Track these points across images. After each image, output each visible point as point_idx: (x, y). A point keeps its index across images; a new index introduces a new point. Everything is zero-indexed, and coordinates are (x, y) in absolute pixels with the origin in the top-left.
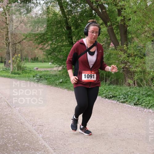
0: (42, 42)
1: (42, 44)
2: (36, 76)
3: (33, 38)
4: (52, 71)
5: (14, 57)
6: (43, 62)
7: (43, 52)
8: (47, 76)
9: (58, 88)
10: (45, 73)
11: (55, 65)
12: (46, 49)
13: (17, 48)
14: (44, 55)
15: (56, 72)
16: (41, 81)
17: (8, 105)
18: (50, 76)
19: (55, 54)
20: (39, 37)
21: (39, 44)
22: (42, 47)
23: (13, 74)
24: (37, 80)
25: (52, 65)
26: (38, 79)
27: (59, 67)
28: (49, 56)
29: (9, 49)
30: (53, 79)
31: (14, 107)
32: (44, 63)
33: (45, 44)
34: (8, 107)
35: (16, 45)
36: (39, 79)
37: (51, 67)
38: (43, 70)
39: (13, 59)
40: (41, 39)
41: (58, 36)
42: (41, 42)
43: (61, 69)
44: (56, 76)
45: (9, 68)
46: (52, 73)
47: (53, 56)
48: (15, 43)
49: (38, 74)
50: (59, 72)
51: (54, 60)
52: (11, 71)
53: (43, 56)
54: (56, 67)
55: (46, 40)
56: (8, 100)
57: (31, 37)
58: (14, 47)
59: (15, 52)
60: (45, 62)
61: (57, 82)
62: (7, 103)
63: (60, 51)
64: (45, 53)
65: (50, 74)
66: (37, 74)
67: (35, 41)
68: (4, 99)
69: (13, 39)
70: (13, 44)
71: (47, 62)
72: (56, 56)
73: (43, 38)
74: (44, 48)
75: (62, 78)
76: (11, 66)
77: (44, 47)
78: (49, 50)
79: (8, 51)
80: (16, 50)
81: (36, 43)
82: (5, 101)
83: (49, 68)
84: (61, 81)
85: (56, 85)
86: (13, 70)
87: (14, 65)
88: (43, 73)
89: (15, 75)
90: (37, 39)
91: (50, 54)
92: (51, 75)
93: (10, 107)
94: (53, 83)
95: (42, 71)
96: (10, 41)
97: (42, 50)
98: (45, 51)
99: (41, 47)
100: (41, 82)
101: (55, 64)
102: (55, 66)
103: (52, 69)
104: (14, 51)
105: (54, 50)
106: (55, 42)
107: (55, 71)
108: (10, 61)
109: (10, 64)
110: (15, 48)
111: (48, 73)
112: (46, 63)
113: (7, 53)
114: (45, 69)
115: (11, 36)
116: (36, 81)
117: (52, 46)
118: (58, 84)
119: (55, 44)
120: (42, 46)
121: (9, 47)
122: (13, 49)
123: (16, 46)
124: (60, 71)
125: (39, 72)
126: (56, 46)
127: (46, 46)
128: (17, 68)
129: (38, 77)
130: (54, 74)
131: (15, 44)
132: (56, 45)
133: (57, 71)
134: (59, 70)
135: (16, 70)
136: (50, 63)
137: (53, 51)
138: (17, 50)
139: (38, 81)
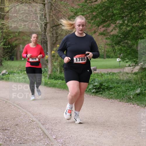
0: (104, 21)
1: (105, 24)
2: (93, 82)
3: (88, 15)
4: (121, 74)
5: (55, 49)
6: (105, 57)
7: (107, 39)
8: (113, 82)
9: (133, 104)
10: (110, 77)
11: (127, 62)
12: (112, 33)
13: (59, 32)
14: (107, 45)
15: (129, 75)
16: (101, 92)
17: (44, 133)
18: (118, 83)
19: (127, 43)
20: (100, 13)
21: (99, 26)
22: (104, 31)
23: (52, 79)
24: (94, 90)
25: (121, 62)
26: (96, 89)
27: (135, 66)
28: (116, 47)
29: (45, 34)
30: (124, 89)
31: (54, 137)
32: (107, 59)
33: (109, 26)
34: (44, 138)
35: (58, 27)
36: (99, 88)
37: (120, 67)
38: (106, 72)
39: (53, 52)
40: (103, 16)
41: (133, 9)
42: (102, 22)
43: (138, 71)
44: (129, 82)
45: (46, 69)
46: (122, 78)
47: (124, 46)
48: (56, 24)
49: (97, 80)
50: (135, 76)
51: (125, 54)
52: (49, 73)
53: (105, 47)
54: (129, 66)
55: (112, 18)
56: (43, 124)
57: (86, 13)
58: (54, 32)
59: (57, 41)
60: (108, 57)
61: (132, 93)
62: (42, 130)
63: (137, 37)
64: (109, 41)
65: (119, 78)
66: (94, 79)
67: (92, 19)
68: (36, 123)
69: (52, 17)
70: (52, 26)
71: (112, 58)
72: (130, 47)
73: (107, 14)
74: (108, 33)
75: (140, 87)
76: (49, 65)
77: (108, 31)
78: (117, 36)
79: (44, 39)
80: (57, 37)
81: (94, 23)
82: (38, 127)
83: (115, 67)
84: (138, 91)
85: (130, 98)
86: (52, 71)
87: (55, 64)
88: (106, 77)
89: (56, 81)
90: (95, 17)
91: (118, 43)
92: (120, 80)
93: (48, 137)
94: (123, 95)
95: (103, 73)
96: (48, 21)
97: (105, 35)
98: (109, 39)
99: (102, 31)
100: (102, 94)
101: (127, 60)
102: (127, 64)
103: (121, 70)
104: (55, 39)
105: (125, 36)
106: (128, 22)
107: (127, 73)
108: (46, 56)
109: (47, 61)
110: (56, 33)
111: (114, 77)
112: (110, 59)
113: (42, 41)
114: (110, 71)
115: (50, 13)
116: (93, 92)
117: (121, 29)
118: (133, 98)
119: (127, 26)
120: (104, 29)
121: (45, 32)
122: (52, 34)
123: (57, 29)
124: (136, 74)
125: (98, 75)
126: (128, 29)
127: (111, 28)
128: (59, 68)
129: (96, 84)
130: (125, 79)
131: (56, 26)
132: (129, 26)
133: (131, 73)
134: (134, 72)
135: (58, 73)
136: (118, 60)
137: (124, 38)
138: (59, 37)
139: (97, 92)
